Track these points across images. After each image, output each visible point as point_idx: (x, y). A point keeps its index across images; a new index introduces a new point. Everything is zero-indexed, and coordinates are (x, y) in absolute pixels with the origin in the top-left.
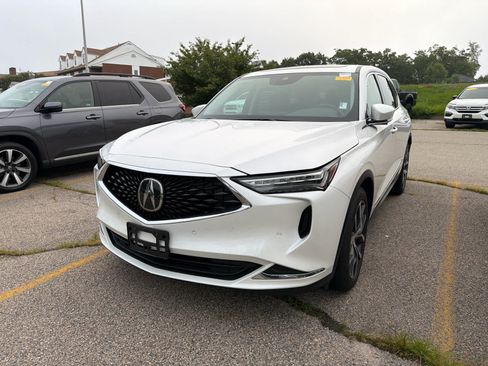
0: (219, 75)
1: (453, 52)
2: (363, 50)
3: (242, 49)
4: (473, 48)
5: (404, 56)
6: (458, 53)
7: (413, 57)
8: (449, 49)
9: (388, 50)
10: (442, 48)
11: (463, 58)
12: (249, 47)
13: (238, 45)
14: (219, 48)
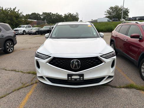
0: (9, 19)
1: (73, 15)
2: (50, 13)
3: (15, 11)
4: (77, 14)
5: (61, 15)
6: (74, 15)
7: (64, 15)
8: (72, 14)
9: (57, 13)
10: (70, 14)
11: (75, 16)
12: (18, 10)
13: (14, 9)
14: (7, 10)
